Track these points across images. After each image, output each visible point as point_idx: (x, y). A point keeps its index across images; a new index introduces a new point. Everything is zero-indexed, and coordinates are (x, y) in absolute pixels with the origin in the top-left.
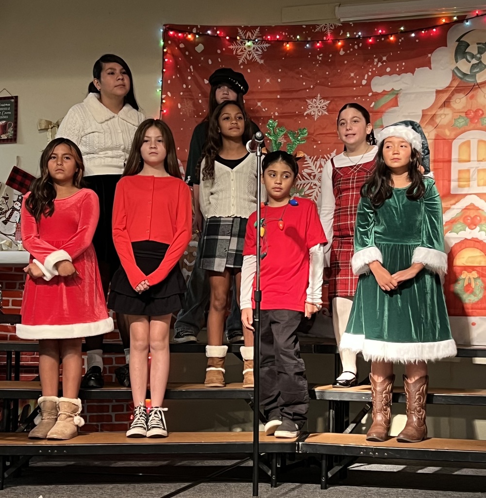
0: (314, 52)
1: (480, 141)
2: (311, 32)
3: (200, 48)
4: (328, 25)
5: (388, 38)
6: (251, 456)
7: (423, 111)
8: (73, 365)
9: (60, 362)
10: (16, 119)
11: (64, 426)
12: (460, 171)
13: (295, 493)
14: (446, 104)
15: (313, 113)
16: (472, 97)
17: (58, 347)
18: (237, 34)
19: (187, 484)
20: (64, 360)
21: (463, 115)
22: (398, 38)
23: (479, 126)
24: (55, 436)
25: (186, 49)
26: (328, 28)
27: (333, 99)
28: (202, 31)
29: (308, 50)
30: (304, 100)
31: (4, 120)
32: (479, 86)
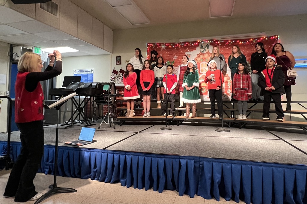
3: (154, 47)
5: (188, 45)
7: (195, 58)
9: (130, 103)
10: (121, 60)
11: (131, 115)
12: (202, 69)
13: (173, 126)
14: (199, 57)
15: (175, 59)
16: (204, 56)
17: (130, 101)
18: (161, 44)
19: (153, 125)
21: (202, 59)
23: (205, 61)
25: (151, 47)
26: (177, 43)
28: (154, 44)
30: (173, 56)
31: (119, 60)
32: (205, 53)
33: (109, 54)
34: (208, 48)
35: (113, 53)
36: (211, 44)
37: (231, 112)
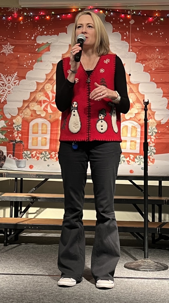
0: (7, 21)
2: (6, 11)
4: (15, 8)
5: (46, 17)
7: (62, 54)
15: (5, 52)
22: (51, 17)
26: (15, 10)
27: (16, 46)
36: (108, 19)
37: (152, 205)
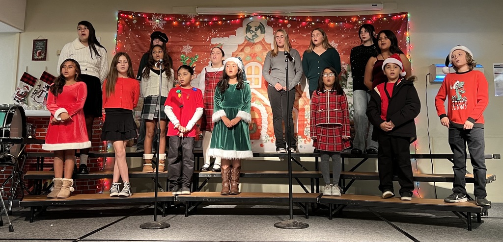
0: (187, 26)
1: (256, 66)
2: (185, 18)
3: (135, 22)
4: (193, 15)
5: (218, 23)
6: (153, 203)
7: (232, 53)
8: (70, 163)
9: (64, 161)
10: (46, 49)
11: (66, 192)
12: (248, 79)
13: (173, 219)
14: (242, 50)
15: (185, 52)
16: (253, 48)
17: (64, 154)
18: (152, 16)
19: (123, 217)
20: (66, 161)
21: (249, 55)
22: (222, 22)
23: (255, 60)
24: (61, 197)
25: (128, 22)
26: (193, 17)
27: (194, 46)
28: (136, 14)
29: (184, 25)
30: (181, 46)
31: (40, 50)
32: (256, 44)
33: (14, 33)
34: (263, 32)
35: (24, 30)
36: (269, 24)
37: (311, 178)
